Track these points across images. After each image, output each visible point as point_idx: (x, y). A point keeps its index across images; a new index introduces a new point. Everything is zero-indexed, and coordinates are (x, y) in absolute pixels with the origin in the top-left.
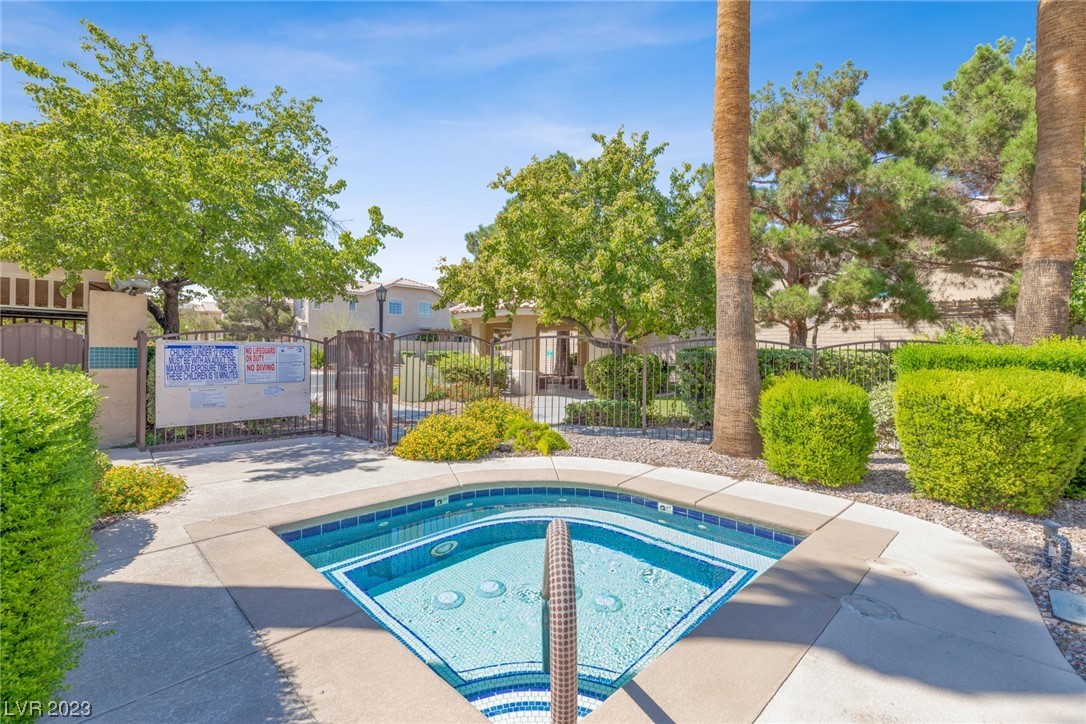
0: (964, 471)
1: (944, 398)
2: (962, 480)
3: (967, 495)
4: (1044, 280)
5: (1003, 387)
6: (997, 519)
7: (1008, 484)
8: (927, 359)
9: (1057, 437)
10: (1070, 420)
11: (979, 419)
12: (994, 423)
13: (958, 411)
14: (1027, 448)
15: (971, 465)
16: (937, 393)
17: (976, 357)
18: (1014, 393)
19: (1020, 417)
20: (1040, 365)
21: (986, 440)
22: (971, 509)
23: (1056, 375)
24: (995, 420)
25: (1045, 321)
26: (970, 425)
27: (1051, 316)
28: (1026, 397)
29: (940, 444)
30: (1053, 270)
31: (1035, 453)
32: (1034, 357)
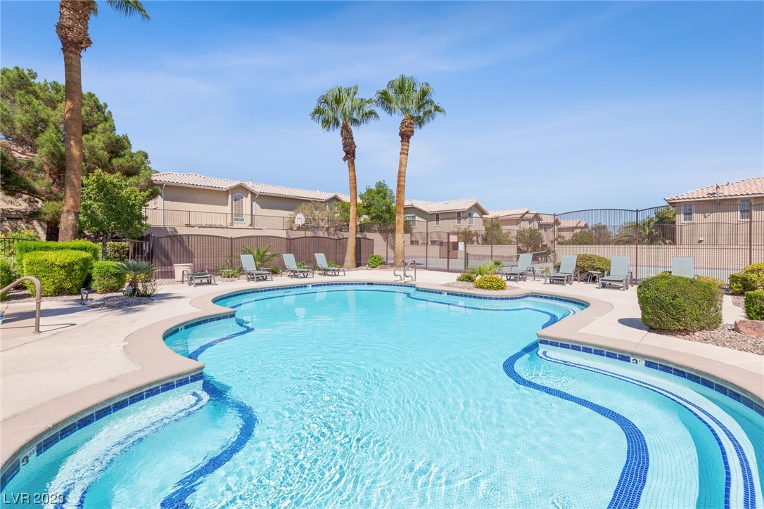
0: (54, 283)
1: (46, 260)
2: (53, 287)
3: (55, 292)
4: (70, 218)
5: (66, 256)
6: (64, 297)
7: (68, 285)
8: (33, 247)
9: (81, 269)
10: (84, 264)
11: (59, 266)
12: (64, 267)
13: (52, 264)
14: (73, 273)
15: (56, 281)
16: (44, 259)
17: (52, 246)
18: (69, 257)
19: (71, 265)
20: (74, 249)
21: (61, 272)
22: (56, 296)
23: (79, 252)
24: (64, 266)
25: (71, 233)
26: (56, 269)
27: (73, 231)
28: (73, 258)
29: (45, 276)
30: (73, 215)
31: (76, 274)
32: (72, 246)
